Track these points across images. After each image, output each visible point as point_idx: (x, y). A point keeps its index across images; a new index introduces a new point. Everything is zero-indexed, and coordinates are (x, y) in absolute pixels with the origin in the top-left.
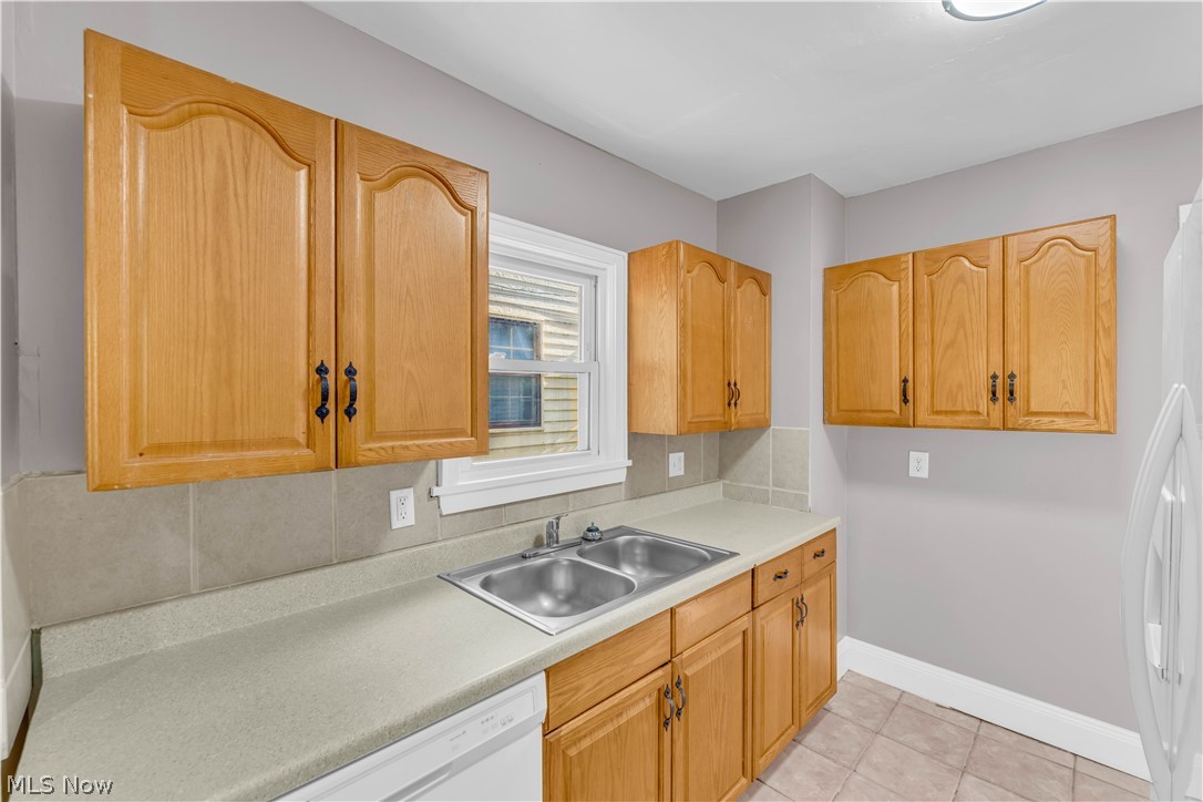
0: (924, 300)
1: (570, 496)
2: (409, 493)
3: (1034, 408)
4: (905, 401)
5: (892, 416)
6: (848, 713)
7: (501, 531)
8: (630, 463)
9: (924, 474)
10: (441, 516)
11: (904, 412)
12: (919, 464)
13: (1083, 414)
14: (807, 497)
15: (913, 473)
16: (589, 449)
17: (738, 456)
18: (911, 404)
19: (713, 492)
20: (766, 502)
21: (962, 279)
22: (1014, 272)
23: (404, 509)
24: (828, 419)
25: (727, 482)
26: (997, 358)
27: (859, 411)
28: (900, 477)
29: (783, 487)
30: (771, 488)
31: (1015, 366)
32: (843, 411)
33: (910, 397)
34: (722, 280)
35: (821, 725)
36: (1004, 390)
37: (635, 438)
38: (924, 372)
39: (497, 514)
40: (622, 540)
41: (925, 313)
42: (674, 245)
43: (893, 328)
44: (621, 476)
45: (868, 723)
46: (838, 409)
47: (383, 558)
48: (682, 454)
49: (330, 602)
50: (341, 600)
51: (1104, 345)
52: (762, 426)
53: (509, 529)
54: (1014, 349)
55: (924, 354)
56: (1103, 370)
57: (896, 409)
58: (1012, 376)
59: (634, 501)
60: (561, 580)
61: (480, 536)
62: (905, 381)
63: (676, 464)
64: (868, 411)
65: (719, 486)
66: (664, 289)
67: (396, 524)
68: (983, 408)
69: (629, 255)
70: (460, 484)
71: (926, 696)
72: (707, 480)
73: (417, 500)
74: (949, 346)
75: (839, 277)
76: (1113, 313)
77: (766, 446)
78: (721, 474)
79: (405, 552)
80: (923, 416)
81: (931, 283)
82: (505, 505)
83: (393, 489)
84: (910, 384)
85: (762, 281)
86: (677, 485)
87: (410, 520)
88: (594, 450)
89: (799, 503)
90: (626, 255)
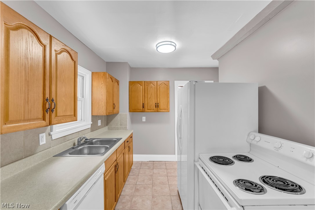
0: (146, 90)
1: (80, 132)
2: (44, 135)
3: (161, 108)
4: (143, 107)
5: (141, 110)
6: (135, 168)
7: (66, 142)
8: (92, 123)
9: (145, 121)
10: (52, 140)
11: (143, 109)
12: (144, 119)
13: (166, 109)
14: (127, 127)
15: (143, 121)
16: (81, 120)
17: (112, 120)
18: (144, 108)
19: (106, 129)
20: (118, 129)
21: (151, 87)
22: (158, 87)
23: (43, 139)
24: (130, 111)
25: (109, 126)
26: (156, 100)
27: (135, 109)
28: (141, 122)
29: (122, 125)
30: (119, 126)
31: (158, 102)
32: (133, 110)
33: (144, 107)
34: (113, 82)
35: (131, 171)
36: (157, 106)
37: (92, 116)
38: (146, 102)
39: (64, 138)
40: (94, 141)
41: (146, 92)
42: (105, 73)
43: (141, 94)
44: (90, 126)
45: (138, 168)
46: (132, 109)
47: (38, 154)
48: (100, 120)
49: (25, 169)
50: (28, 168)
51: (168, 99)
52: (117, 113)
53: (68, 142)
54: (158, 99)
55: (146, 99)
56: (168, 103)
57: (142, 109)
58: (158, 103)
59: (93, 132)
60: (86, 151)
61: (61, 144)
62: (143, 104)
63: (99, 123)
64: (137, 109)
65: (107, 127)
66: (103, 82)
67: (41, 144)
68: (154, 109)
69: (92, 73)
70: (57, 131)
71: (145, 161)
72: (105, 126)
73: (46, 136)
74: (150, 98)
75: (131, 83)
76: (169, 95)
77: (118, 117)
78: (107, 125)
79: (44, 151)
80: (146, 110)
81: (147, 87)
82: (66, 136)
83: (41, 134)
84: (144, 104)
85: (118, 82)
86: (99, 128)
87: (44, 142)
88: (83, 120)
89: (125, 129)
90: (91, 73)
